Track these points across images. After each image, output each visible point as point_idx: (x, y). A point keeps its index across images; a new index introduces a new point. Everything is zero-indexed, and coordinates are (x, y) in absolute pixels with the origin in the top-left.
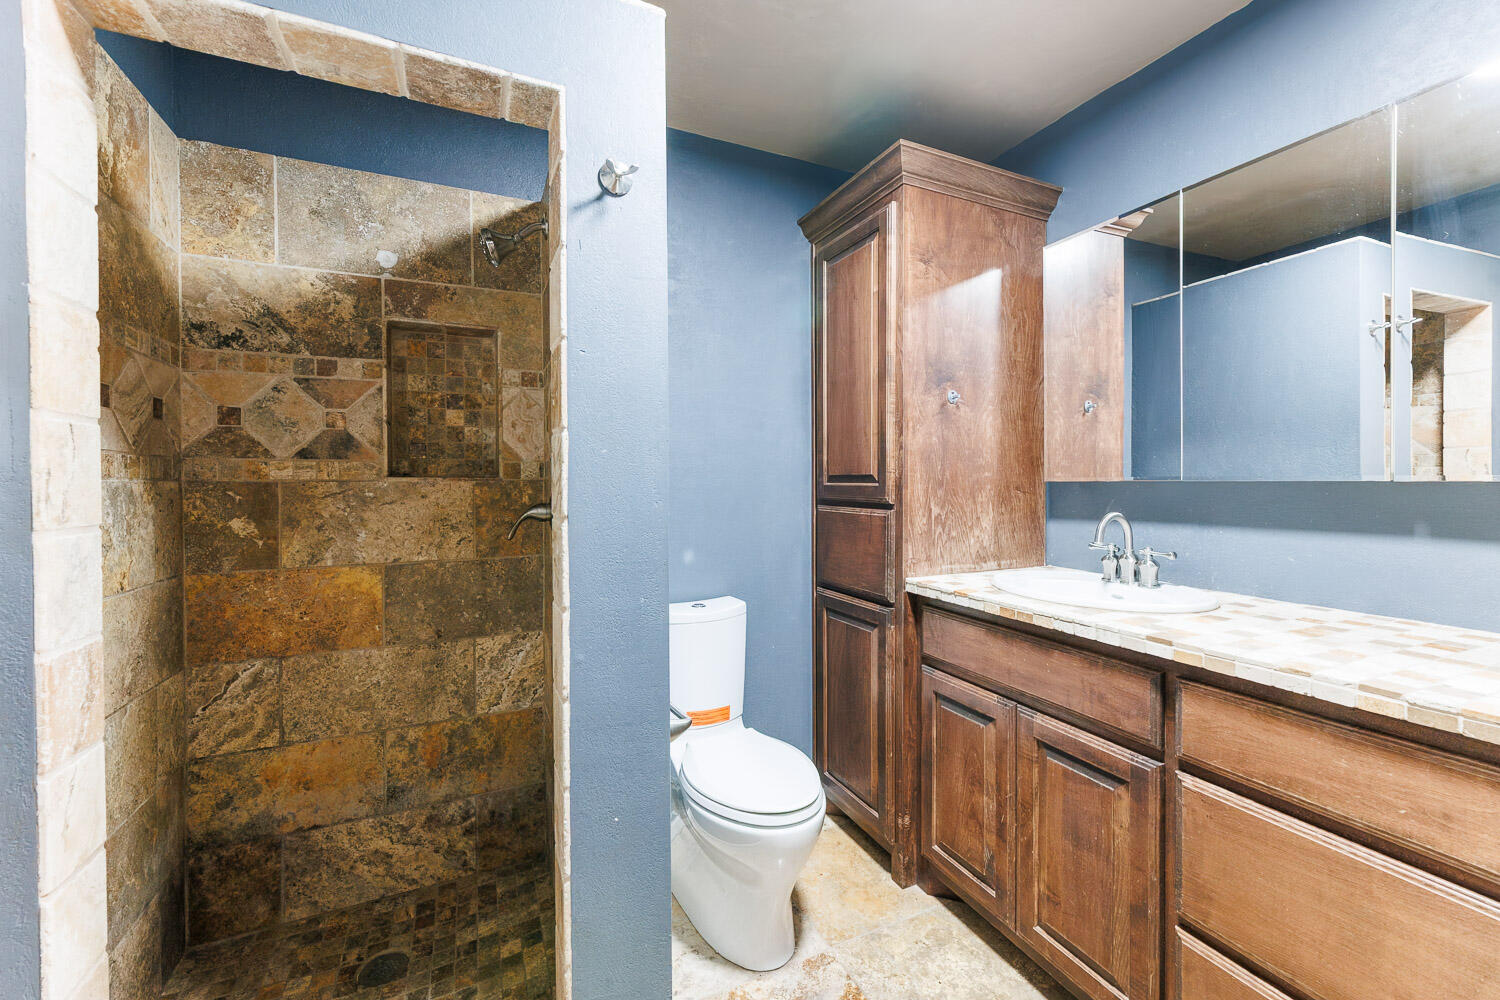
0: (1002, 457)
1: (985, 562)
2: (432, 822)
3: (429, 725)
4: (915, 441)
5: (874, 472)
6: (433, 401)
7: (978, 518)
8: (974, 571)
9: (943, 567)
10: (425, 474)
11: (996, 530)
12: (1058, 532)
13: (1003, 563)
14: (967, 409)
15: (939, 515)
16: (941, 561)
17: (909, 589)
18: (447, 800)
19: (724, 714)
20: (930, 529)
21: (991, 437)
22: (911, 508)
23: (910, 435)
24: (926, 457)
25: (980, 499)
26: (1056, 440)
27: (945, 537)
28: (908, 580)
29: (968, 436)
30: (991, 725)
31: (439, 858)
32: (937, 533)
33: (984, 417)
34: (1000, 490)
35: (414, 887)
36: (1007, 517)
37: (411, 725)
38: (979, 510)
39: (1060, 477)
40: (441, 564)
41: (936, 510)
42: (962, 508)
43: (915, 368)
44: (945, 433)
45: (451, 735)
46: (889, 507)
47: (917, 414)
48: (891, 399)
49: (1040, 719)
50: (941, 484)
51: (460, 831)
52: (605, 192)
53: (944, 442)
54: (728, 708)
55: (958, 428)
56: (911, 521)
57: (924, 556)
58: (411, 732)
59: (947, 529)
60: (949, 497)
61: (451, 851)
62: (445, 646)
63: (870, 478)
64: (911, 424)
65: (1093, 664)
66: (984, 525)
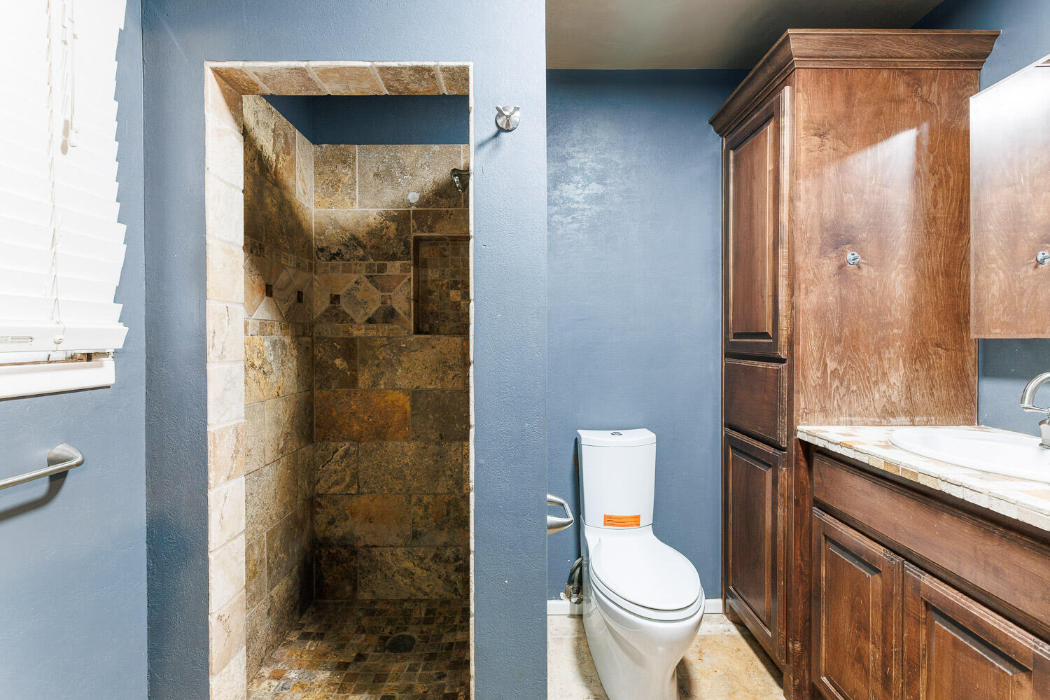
0: (915, 315)
1: (894, 417)
2: (437, 558)
3: (435, 495)
4: (808, 301)
5: (769, 329)
6: (442, 286)
7: (885, 374)
8: (880, 424)
9: (841, 419)
10: (438, 333)
11: (909, 388)
12: (992, 391)
13: (917, 419)
14: (871, 269)
15: (836, 369)
16: (838, 413)
17: (800, 436)
18: (446, 546)
19: (635, 521)
20: (825, 383)
21: (901, 295)
22: (803, 362)
23: (802, 296)
24: (821, 315)
25: (887, 355)
26: (993, 295)
27: (842, 391)
28: (799, 427)
29: (873, 294)
30: (877, 576)
31: (440, 582)
32: (834, 387)
33: (893, 275)
34: (913, 348)
35: (426, 597)
36: (922, 374)
37: (425, 493)
38: (886, 366)
39: (997, 333)
40: (443, 391)
41: (832, 365)
42: (864, 364)
43: (808, 235)
44: (844, 291)
45: (448, 504)
46: (782, 361)
47: (811, 276)
48: (783, 264)
49: (927, 580)
50: (839, 341)
51: (453, 568)
52: (501, 130)
53: (843, 301)
54: (638, 517)
55: (859, 287)
56: (803, 374)
57: (817, 407)
58: (425, 498)
59: (845, 383)
60: (849, 353)
61: (447, 580)
62: (445, 445)
63: (765, 335)
64: (803, 286)
65: (988, 533)
66: (892, 380)
